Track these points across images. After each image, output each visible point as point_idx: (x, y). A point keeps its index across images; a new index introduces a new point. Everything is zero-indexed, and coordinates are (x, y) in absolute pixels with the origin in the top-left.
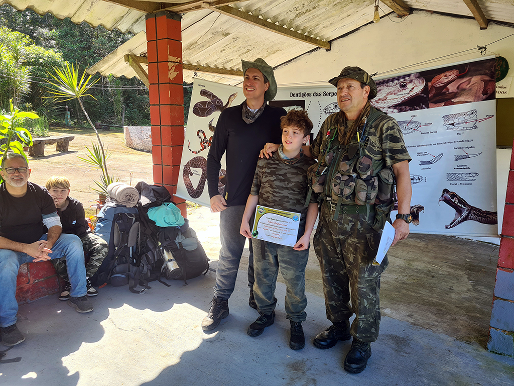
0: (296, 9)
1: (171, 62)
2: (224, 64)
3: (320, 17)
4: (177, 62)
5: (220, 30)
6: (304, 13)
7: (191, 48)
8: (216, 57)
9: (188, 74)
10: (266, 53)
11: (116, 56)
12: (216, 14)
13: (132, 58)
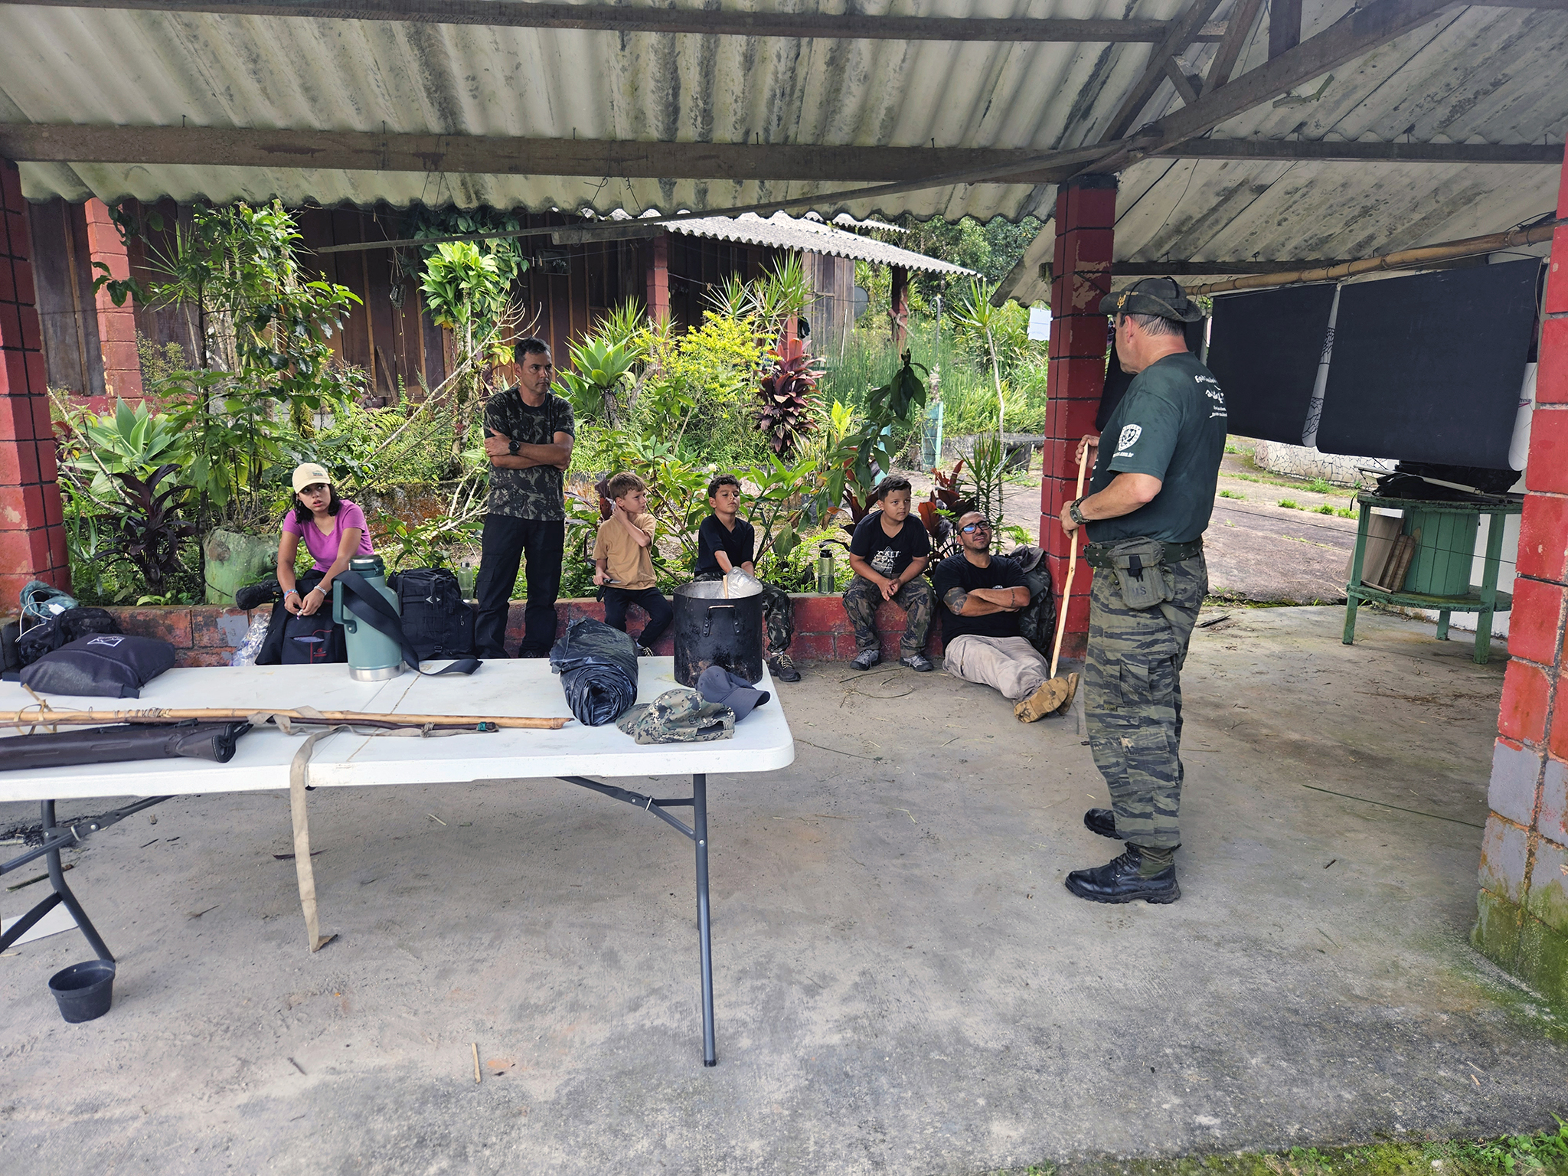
1: (1082, 272)
2: (1312, 248)
4: (1098, 272)
11: (1025, 270)
13: (1050, 269)
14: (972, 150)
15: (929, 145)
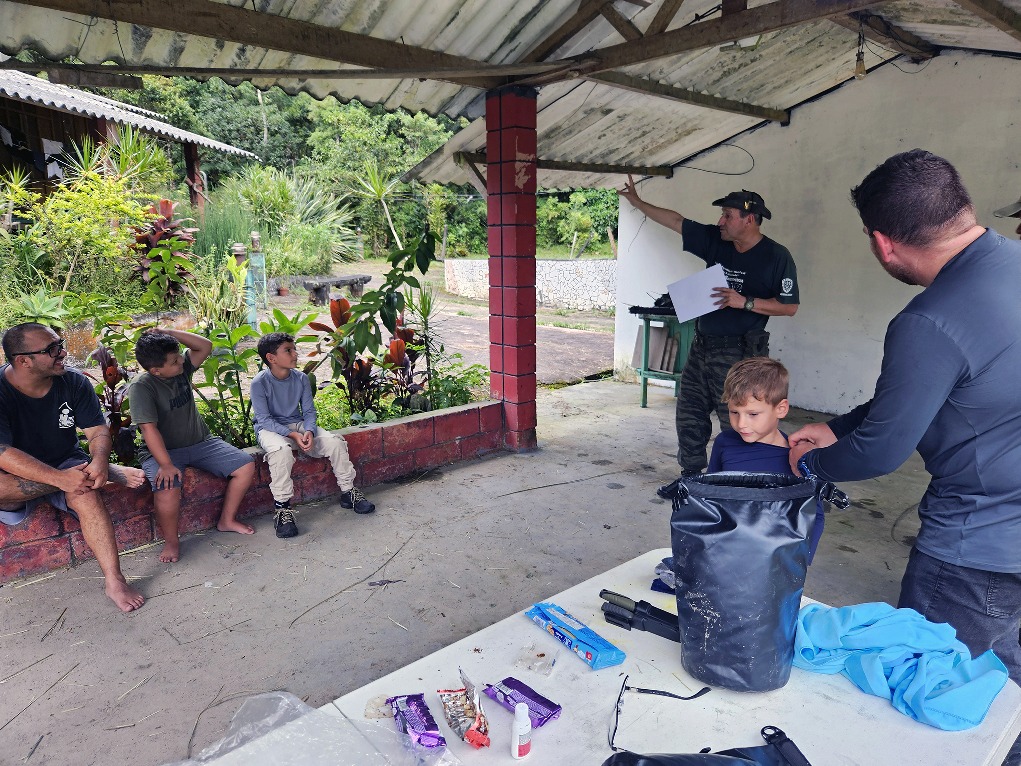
0: (722, 64)
1: (520, 161)
2: (603, 156)
3: (766, 72)
4: (529, 161)
5: (597, 106)
6: (735, 70)
7: (553, 135)
8: (591, 146)
9: (547, 175)
10: (675, 134)
11: (441, 156)
12: (589, 85)
13: (465, 156)
14: (433, 52)
15: (400, 41)
